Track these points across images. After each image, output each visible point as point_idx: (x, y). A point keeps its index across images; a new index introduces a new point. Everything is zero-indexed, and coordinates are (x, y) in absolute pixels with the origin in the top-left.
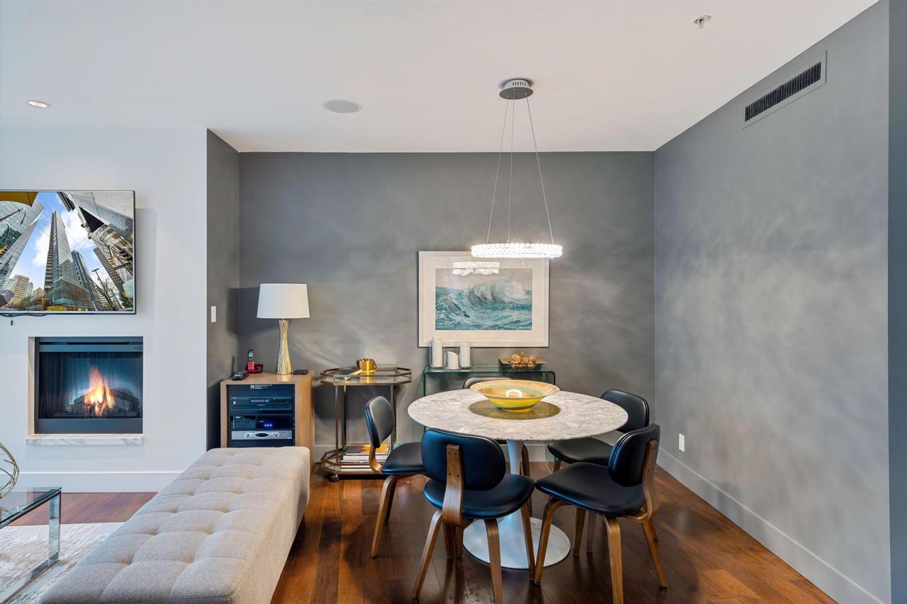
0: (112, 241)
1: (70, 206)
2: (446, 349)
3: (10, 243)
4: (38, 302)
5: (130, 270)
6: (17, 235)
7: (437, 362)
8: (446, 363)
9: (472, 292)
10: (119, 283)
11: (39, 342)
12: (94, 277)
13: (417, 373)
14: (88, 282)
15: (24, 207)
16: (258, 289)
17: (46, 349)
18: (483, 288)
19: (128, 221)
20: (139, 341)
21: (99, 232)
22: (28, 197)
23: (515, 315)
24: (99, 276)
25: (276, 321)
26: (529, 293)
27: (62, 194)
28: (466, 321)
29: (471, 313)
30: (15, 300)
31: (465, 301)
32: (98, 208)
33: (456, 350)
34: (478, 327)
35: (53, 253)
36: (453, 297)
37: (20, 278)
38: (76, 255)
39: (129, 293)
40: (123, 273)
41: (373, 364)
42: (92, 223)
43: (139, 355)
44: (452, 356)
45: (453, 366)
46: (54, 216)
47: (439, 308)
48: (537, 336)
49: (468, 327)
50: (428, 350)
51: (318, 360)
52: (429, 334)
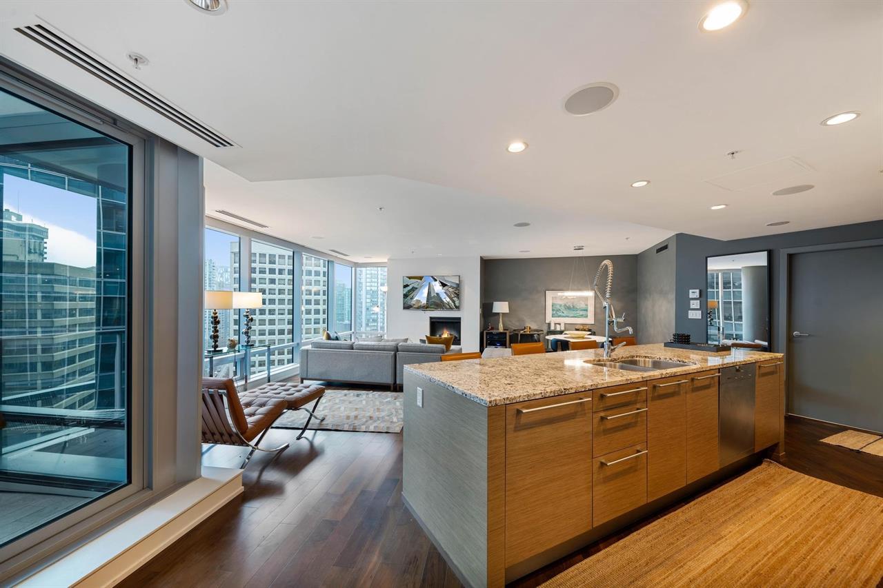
0: (451, 290)
1: (436, 280)
2: (555, 324)
3: (414, 291)
4: (423, 307)
5: (458, 298)
6: (416, 288)
7: (552, 328)
8: (555, 328)
9: (565, 305)
10: (454, 302)
11: (431, 318)
12: (444, 300)
13: (545, 332)
14: (442, 301)
15: (419, 281)
16: (493, 303)
17: (433, 320)
18: (569, 304)
19: (457, 284)
20: (460, 319)
21: (446, 288)
22: (421, 278)
23: (581, 313)
24: (446, 299)
25: (498, 314)
26: (587, 305)
27: (432, 277)
28: (563, 314)
29: (565, 312)
30: (416, 306)
31: (563, 308)
32: (446, 281)
33: (560, 324)
34: (568, 317)
35: (429, 293)
36: (558, 307)
37: (417, 300)
38: (437, 294)
39: (457, 305)
40: (455, 299)
41: (530, 328)
42: (443, 285)
43: (460, 322)
44: (558, 326)
45: (558, 329)
46: (429, 283)
47: (553, 310)
48: (590, 320)
49: (563, 317)
50: (549, 324)
51: (511, 327)
52: (549, 319)
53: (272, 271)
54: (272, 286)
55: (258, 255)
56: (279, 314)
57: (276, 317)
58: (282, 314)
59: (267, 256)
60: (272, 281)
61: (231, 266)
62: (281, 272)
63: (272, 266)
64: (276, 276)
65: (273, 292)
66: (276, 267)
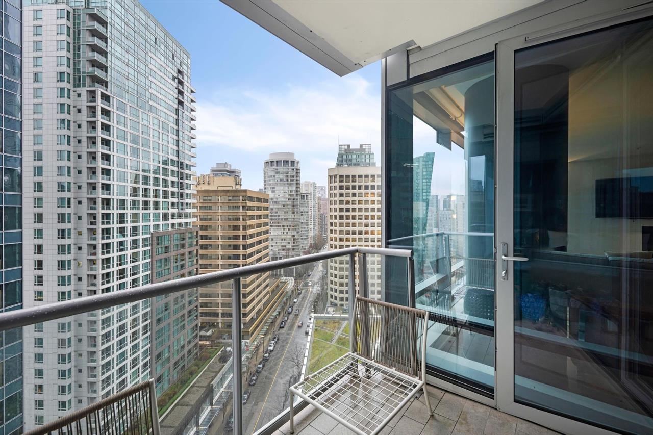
53: (354, 188)
54: (354, 198)
55: (345, 177)
56: (359, 219)
57: (357, 221)
58: (361, 219)
59: (351, 177)
60: (354, 195)
61: (328, 186)
62: (360, 187)
63: (354, 184)
64: (357, 191)
65: (354, 203)
66: (357, 184)
